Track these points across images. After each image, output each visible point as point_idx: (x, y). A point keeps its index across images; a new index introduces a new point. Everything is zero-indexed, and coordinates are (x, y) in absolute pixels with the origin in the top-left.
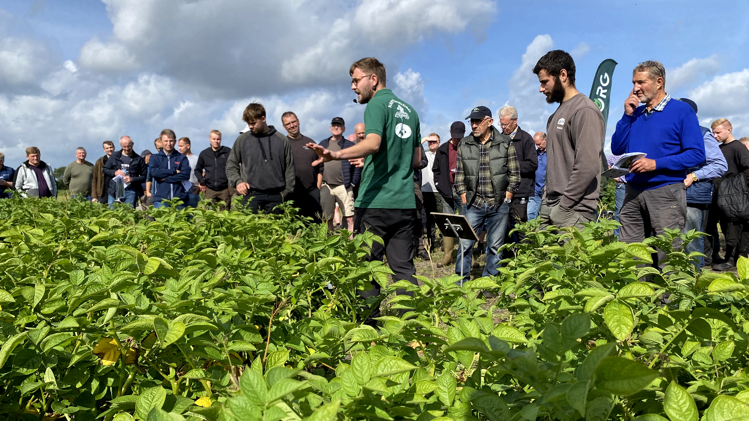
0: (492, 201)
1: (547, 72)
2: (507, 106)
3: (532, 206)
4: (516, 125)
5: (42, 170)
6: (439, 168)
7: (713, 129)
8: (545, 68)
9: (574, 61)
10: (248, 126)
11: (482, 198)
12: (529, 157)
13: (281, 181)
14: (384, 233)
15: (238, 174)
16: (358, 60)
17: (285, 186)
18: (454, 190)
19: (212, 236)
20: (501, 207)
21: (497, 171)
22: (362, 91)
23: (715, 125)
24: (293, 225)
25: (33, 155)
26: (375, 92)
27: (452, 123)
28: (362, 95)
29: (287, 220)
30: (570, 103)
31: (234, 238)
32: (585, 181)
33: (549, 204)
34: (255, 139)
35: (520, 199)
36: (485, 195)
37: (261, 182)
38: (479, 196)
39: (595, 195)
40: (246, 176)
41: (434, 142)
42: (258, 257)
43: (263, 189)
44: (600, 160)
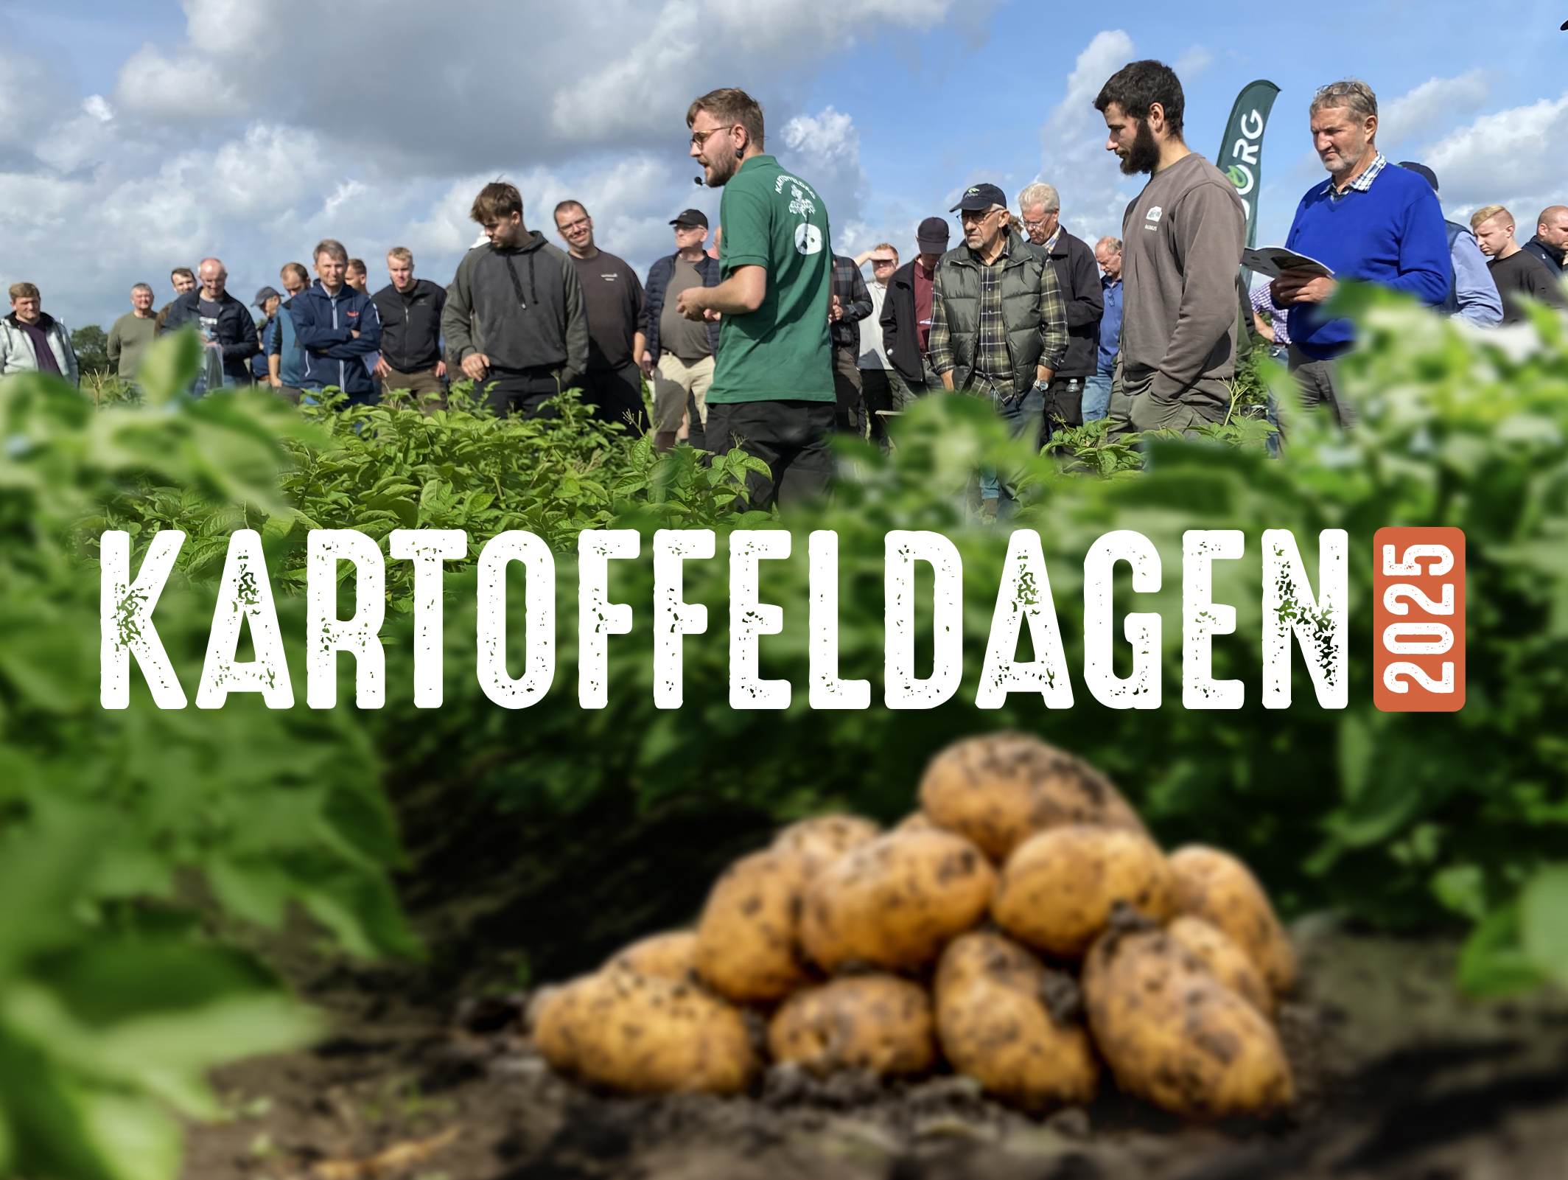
0: (1008, 386)
1: (1121, 109)
2: (1037, 183)
3: (1092, 397)
4: (1057, 225)
5: (45, 331)
6: (893, 318)
7: (1475, 228)
8: (1118, 100)
9: (1182, 84)
10: (483, 233)
11: (987, 379)
12: (1083, 294)
13: (558, 349)
14: (775, 456)
15: (465, 335)
16: (705, 95)
17: (566, 360)
18: (927, 363)
19: (413, 465)
20: (1027, 399)
21: (1018, 322)
22: (713, 159)
23: (1478, 218)
24: (583, 441)
25: (24, 299)
26: (740, 162)
27: (919, 223)
28: (714, 168)
29: (569, 432)
30: (1172, 175)
31: (457, 469)
32: (1203, 342)
33: (1128, 390)
34: (501, 260)
35: (1067, 381)
36: (995, 375)
37: (513, 351)
38: (980, 376)
39: (1226, 369)
40: (483, 339)
41: (886, 262)
42: (508, 506)
43: (519, 366)
44: (1236, 295)
